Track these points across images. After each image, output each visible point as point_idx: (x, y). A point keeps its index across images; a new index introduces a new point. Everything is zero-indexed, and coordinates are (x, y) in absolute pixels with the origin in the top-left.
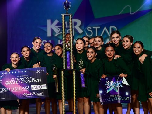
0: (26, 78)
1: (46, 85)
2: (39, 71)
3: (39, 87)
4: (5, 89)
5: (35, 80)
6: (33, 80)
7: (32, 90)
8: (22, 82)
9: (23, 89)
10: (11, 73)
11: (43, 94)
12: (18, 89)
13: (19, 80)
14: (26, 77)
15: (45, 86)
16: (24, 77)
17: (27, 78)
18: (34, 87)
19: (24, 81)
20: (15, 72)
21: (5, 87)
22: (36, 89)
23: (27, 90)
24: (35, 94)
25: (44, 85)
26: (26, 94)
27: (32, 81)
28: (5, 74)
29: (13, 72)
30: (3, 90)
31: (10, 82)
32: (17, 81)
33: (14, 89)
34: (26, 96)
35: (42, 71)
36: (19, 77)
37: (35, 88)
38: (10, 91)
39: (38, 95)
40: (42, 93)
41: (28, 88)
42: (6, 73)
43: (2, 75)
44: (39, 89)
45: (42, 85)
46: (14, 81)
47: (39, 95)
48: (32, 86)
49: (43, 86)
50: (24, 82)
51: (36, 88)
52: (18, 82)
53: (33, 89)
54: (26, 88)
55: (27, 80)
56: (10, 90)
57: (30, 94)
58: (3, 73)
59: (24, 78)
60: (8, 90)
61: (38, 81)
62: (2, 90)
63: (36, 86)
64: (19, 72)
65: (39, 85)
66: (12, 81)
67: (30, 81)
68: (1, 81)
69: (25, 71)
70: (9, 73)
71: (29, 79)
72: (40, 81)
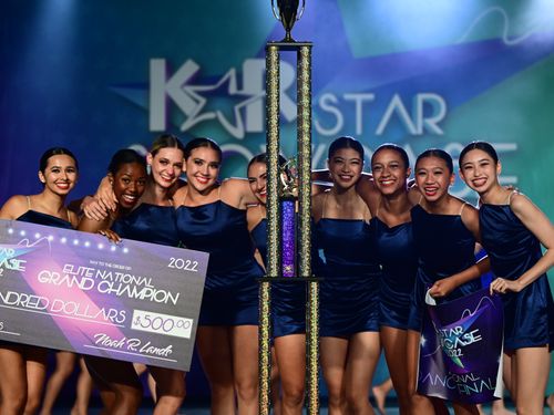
0: (122, 278)
1: (191, 321)
2: (180, 264)
3: (163, 324)
4: (28, 299)
5: (154, 294)
6: (148, 292)
7: (133, 327)
8: (105, 286)
9: (101, 319)
10: (69, 243)
11: (169, 356)
12: (81, 311)
13: (93, 277)
14: (124, 272)
15: (186, 325)
16: (114, 271)
17: (127, 279)
18: (142, 320)
19: (111, 286)
20: (87, 244)
21: (31, 292)
22: (150, 330)
23: (115, 323)
24: (139, 348)
25: (185, 320)
26: (105, 339)
27: (143, 294)
28: (45, 241)
29: (76, 242)
30: (24, 298)
31: (55, 277)
32: (84, 280)
33: (64, 307)
34: (104, 346)
35: (190, 267)
36: (97, 267)
37: (146, 323)
38: (45, 310)
39: (149, 354)
40: (168, 349)
41: (120, 318)
42: (51, 238)
43: (32, 240)
44: (160, 331)
45: (176, 319)
46: (71, 276)
47: (155, 354)
48: (137, 313)
49: (180, 324)
50: (110, 290)
51: (151, 323)
52: (88, 284)
53: (138, 328)
54: (113, 313)
55: (125, 285)
56: (50, 305)
57: (121, 344)
58: (37, 236)
59: (114, 276)
60: (41, 305)
61: (166, 299)
62: (19, 299)
63: (153, 315)
64: (101, 246)
65: (165, 317)
66: (63, 275)
67: (135, 290)
68: (21, 264)
69: (126, 250)
70: (64, 240)
71: (131, 280)
72: (175, 302)
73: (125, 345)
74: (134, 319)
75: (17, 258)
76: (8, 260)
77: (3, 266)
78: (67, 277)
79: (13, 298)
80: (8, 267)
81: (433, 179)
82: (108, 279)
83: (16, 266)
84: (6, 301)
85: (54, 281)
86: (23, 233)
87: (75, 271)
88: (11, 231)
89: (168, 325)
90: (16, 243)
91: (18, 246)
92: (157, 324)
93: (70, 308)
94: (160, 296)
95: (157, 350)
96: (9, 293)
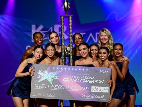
0: (87, 78)
1: (108, 88)
2: (103, 72)
3: (100, 90)
4: (61, 87)
5: (96, 81)
6: (95, 81)
7: (92, 91)
8: (82, 81)
9: (82, 90)
10: (71, 69)
11: (103, 98)
12: (76, 88)
13: (79, 79)
14: (87, 76)
17: (88, 78)
18: (94, 89)
20: (76, 69)
21: (61, 84)
22: (97, 91)
23: (87, 91)
24: (94, 97)
25: (106, 87)
26: (84, 96)
27: (93, 82)
29: (73, 69)
30: (60, 87)
31: (68, 79)
32: (76, 79)
33: (71, 88)
34: (84, 98)
35: (106, 72)
36: (80, 75)
39: (97, 98)
40: (103, 96)
41: (88, 89)
42: (65, 69)
43: (60, 70)
44: (100, 91)
45: (104, 88)
46: (72, 79)
47: (99, 98)
48: (92, 87)
49: (105, 89)
50: (84, 81)
51: (97, 90)
52: (77, 80)
53: (93, 91)
54: (86, 88)
55: (88, 80)
56: (67, 88)
57: (89, 96)
58: (62, 68)
59: (85, 77)
60: (65, 88)
61: (100, 82)
62: (58, 87)
63: (97, 87)
64: (80, 69)
65: (101, 87)
66: (70, 79)
67: (91, 81)
68: (58, 77)
69: (87, 70)
70: (69, 69)
71: (90, 78)
72: (103, 83)
73: (90, 97)
74: (92, 89)
75: (56, 75)
76: (54, 76)
77: (53, 78)
78: (71, 79)
79: (57, 87)
80: (54, 78)
81: (119, 51)
82: (83, 78)
83: (57, 77)
84: (55, 88)
85: (68, 81)
86: (57, 68)
87: (73, 77)
88: (54, 68)
89: (102, 90)
90: (55, 71)
91: (56, 72)
92: (99, 89)
93: (73, 88)
94: (98, 82)
95: (100, 97)
96: (55, 86)
